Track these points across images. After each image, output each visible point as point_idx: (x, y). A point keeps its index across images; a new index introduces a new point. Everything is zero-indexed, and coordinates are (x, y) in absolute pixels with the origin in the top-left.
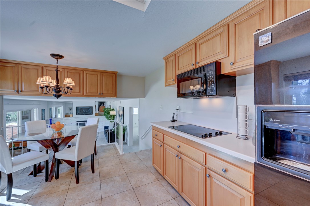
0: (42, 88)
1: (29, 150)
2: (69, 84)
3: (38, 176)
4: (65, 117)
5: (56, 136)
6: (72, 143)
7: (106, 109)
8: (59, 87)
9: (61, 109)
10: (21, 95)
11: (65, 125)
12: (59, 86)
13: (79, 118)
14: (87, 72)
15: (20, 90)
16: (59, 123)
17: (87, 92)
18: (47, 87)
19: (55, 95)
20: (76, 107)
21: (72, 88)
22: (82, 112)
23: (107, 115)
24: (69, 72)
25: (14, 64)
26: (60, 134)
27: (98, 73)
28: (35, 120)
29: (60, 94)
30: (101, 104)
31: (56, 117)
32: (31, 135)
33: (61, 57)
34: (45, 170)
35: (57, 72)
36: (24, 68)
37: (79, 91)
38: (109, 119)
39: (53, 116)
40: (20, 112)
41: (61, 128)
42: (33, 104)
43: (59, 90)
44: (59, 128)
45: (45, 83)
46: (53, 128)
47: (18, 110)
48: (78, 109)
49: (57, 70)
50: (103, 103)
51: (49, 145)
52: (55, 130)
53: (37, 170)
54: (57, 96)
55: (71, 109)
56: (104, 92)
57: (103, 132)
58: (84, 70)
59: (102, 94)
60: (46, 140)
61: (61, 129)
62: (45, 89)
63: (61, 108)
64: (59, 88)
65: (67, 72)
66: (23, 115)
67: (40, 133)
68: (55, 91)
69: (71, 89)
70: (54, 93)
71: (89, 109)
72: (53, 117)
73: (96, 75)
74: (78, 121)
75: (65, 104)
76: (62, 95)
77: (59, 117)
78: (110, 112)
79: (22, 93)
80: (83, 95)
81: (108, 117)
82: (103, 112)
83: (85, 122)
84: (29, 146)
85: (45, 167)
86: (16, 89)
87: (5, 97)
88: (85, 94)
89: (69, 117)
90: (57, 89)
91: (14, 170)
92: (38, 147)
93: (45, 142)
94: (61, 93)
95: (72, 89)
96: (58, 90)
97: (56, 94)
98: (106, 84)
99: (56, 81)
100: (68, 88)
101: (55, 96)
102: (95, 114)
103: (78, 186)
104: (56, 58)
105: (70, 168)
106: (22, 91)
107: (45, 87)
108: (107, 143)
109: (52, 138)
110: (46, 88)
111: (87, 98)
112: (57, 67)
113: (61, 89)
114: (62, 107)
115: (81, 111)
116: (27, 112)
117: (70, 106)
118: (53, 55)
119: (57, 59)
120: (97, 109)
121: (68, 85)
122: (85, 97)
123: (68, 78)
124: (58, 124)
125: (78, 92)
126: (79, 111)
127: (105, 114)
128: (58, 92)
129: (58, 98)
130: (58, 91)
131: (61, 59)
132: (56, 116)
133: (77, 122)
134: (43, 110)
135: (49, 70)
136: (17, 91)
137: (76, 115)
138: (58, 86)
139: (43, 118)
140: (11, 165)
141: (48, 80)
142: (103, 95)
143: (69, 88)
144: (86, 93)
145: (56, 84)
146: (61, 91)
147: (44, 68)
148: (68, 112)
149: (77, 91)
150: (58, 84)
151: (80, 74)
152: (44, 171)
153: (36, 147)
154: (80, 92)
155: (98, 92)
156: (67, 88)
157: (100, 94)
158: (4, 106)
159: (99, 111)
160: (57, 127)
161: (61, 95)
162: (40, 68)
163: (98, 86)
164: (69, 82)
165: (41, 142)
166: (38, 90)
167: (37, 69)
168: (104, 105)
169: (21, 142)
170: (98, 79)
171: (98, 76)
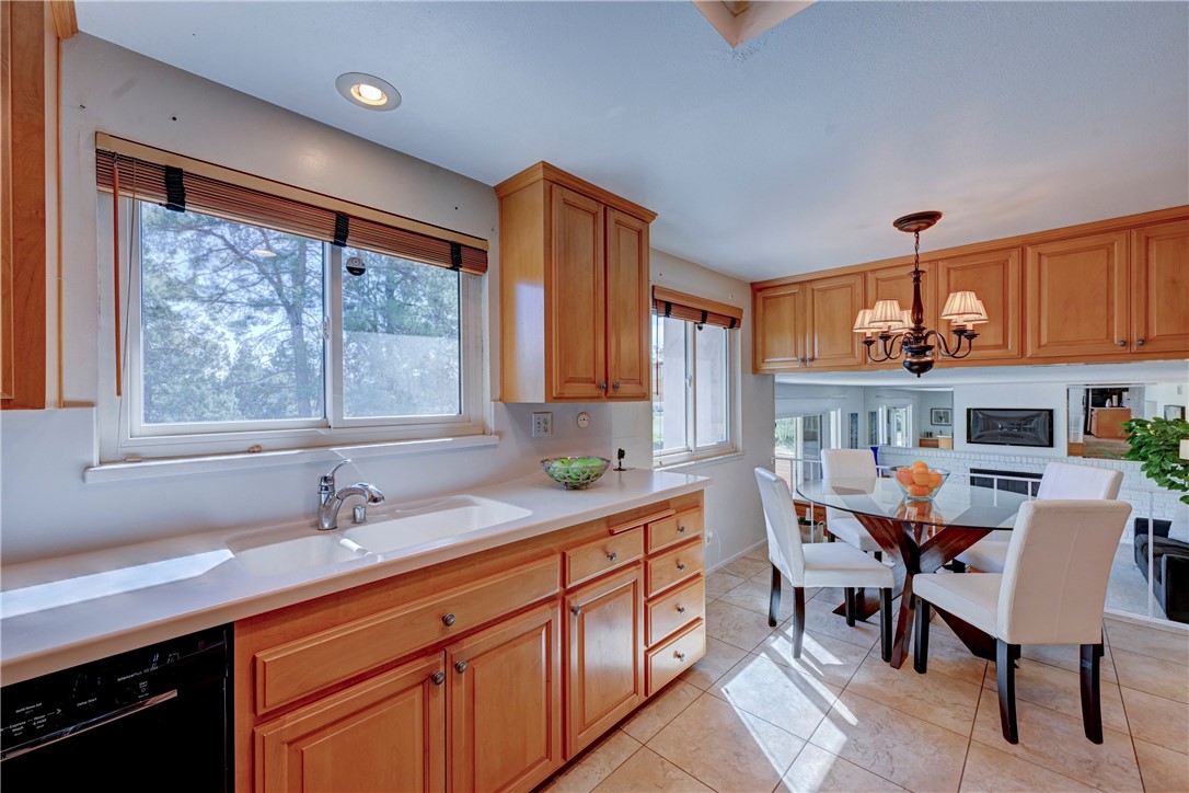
0: (869, 342)
1: (832, 538)
2: (966, 317)
3: (858, 627)
4: (921, 445)
5: (912, 513)
6: (974, 557)
7: (1142, 424)
8: (925, 332)
9: (905, 416)
10: (810, 370)
11: (944, 477)
12: (924, 328)
13: (982, 457)
14: (1044, 248)
15: (809, 356)
16: (925, 466)
17: (1044, 340)
18: (885, 337)
19: (911, 364)
20: (969, 410)
21: (976, 332)
22: (990, 432)
23: (1156, 459)
24: (955, 269)
25: (798, 286)
26: (924, 506)
27: (1114, 236)
28: (833, 446)
29: (929, 359)
30: (1099, 396)
31: (889, 443)
32: (839, 491)
33: (930, 218)
34: (882, 617)
35: (917, 280)
36: (819, 290)
37: (1000, 342)
38: (1172, 485)
39: (882, 440)
40: (800, 420)
41: (931, 485)
42: (829, 397)
43: (922, 344)
44: (924, 487)
45: (881, 324)
46: (902, 482)
47: (797, 415)
48: (976, 416)
49: (917, 272)
50: (1119, 392)
51: (890, 539)
52: (909, 489)
53: (856, 607)
54: (916, 367)
55: (943, 417)
56: (1154, 333)
57: (1129, 545)
58: (1022, 245)
59: (1144, 342)
60: (882, 520)
61: (931, 490)
62: (877, 345)
63: (906, 412)
64: (923, 338)
65: (949, 269)
66: (807, 429)
67: (863, 492)
68: (911, 350)
69: (972, 336)
71: (1029, 419)
72: (881, 442)
73: (1098, 248)
74: (977, 467)
75: (922, 396)
76: (935, 365)
77: (899, 443)
78: (1182, 442)
79: (814, 364)
80: (1021, 358)
81: (1164, 472)
82: (1122, 442)
83: (1030, 480)
84: (834, 523)
85: (883, 605)
86: (800, 356)
87: (778, 379)
88: (1029, 352)
89: (937, 446)
90: (917, 340)
91: (809, 582)
92: (858, 537)
93: (877, 523)
94: (930, 356)
95: (975, 336)
96: (919, 345)
97: (915, 360)
99: (913, 313)
100: (961, 331)
101: (910, 367)
102: (1069, 444)
103: (1015, 755)
104: (914, 227)
105: (964, 655)
106: (813, 359)
107: (881, 338)
108: (1159, 617)
109: (900, 518)
110: (881, 342)
111: (1041, 369)
112: (917, 262)
113: (931, 341)
114: (910, 408)
115: (987, 426)
116: (815, 417)
117: (942, 404)
118: (902, 223)
119: (917, 233)
120: (1077, 425)
121: (959, 321)
122: (1029, 367)
123: (959, 294)
124: (922, 469)
125: (996, 347)
126: (981, 424)
127: (1132, 452)
128: (919, 352)
129: (919, 376)
130: (922, 347)
131: (930, 225)
132: (889, 439)
133: (973, 471)
134: (854, 416)
135: (883, 280)
136: (804, 360)
137: (969, 441)
138: (918, 329)
139: (854, 444)
140: (801, 565)
141: (891, 316)
142: (1147, 348)
143: (966, 331)
144: (1040, 346)
145: (912, 325)
146: (930, 348)
147: (870, 276)
148: (930, 428)
149: (992, 342)
150: (918, 321)
151: (1005, 264)
152: (876, 618)
153: (852, 533)
154: (1005, 345)
155: (1109, 335)
156: (955, 332)
157: (1125, 343)
158: (776, 401)
159: (1087, 432)
160: (916, 480)
161: (932, 362)
162: (859, 280)
163: (1109, 304)
164: (963, 307)
165: (866, 522)
166: (852, 351)
167: (850, 286)
168: (1125, 404)
169: (809, 506)
170: (1109, 269)
171: (1110, 254)
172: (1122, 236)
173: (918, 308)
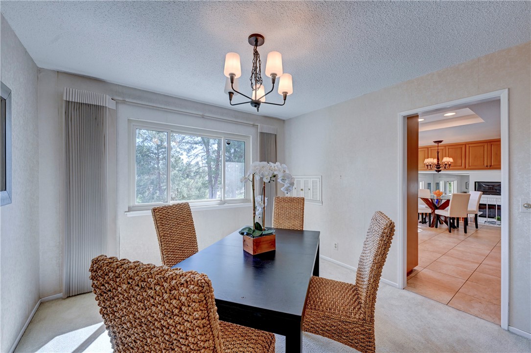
0: (427, 166)
14: (470, 145)
17: (470, 165)
18: (431, 165)
20: (475, 182)
35: (438, 154)
41: (440, 194)
45: (430, 162)
46: (434, 194)
49: (438, 152)
54: (438, 171)
56: (492, 164)
59: (490, 166)
62: (429, 166)
63: (454, 183)
68: (436, 167)
70: (436, 169)
73: (482, 146)
80: (465, 169)
88: (467, 167)
90: (438, 166)
94: (441, 169)
98: (496, 154)
101: (436, 171)
104: (437, 143)
112: (438, 149)
113: (441, 166)
114: (456, 182)
118: (435, 142)
123: (446, 157)
128: (438, 168)
131: (441, 142)
134: (429, 184)
138: (438, 163)
141: (432, 160)
147: (429, 149)
149: (458, 165)
150: (438, 162)
151: (461, 148)
154: (461, 166)
155: (484, 164)
156: (445, 164)
157: (487, 166)
160: (437, 193)
162: (426, 149)
163: (484, 158)
164: (447, 160)
165: (424, 200)
166: (425, 167)
170: (484, 150)
171: (484, 147)
172: (486, 144)
173: (438, 159)
